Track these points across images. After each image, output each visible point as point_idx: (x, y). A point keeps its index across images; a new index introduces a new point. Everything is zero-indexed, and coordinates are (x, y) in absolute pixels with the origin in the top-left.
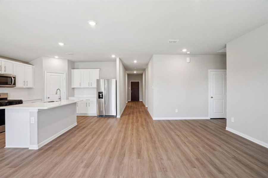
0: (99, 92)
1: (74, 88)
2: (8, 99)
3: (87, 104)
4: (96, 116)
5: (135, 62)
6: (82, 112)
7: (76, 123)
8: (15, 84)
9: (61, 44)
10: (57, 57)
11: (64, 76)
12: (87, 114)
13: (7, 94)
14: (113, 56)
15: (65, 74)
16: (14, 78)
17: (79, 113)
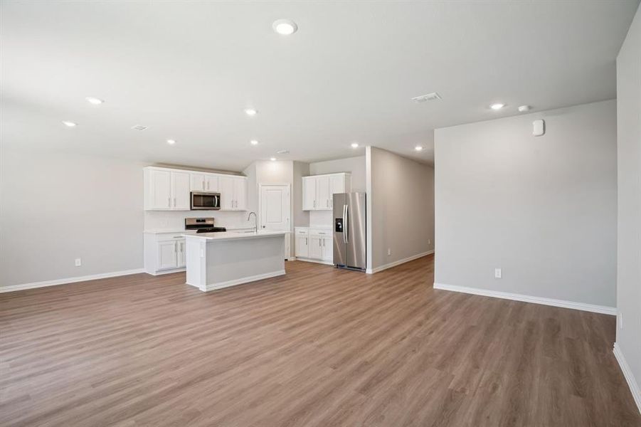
0: (337, 219)
1: (308, 212)
2: (215, 226)
3: (321, 242)
4: (331, 266)
5: (419, 149)
6: (314, 256)
7: (284, 271)
8: (219, 205)
9: (254, 143)
10: (273, 159)
11: (287, 190)
12: (321, 260)
13: (213, 219)
14: (355, 146)
15: (289, 187)
16: (219, 197)
17: (310, 257)
